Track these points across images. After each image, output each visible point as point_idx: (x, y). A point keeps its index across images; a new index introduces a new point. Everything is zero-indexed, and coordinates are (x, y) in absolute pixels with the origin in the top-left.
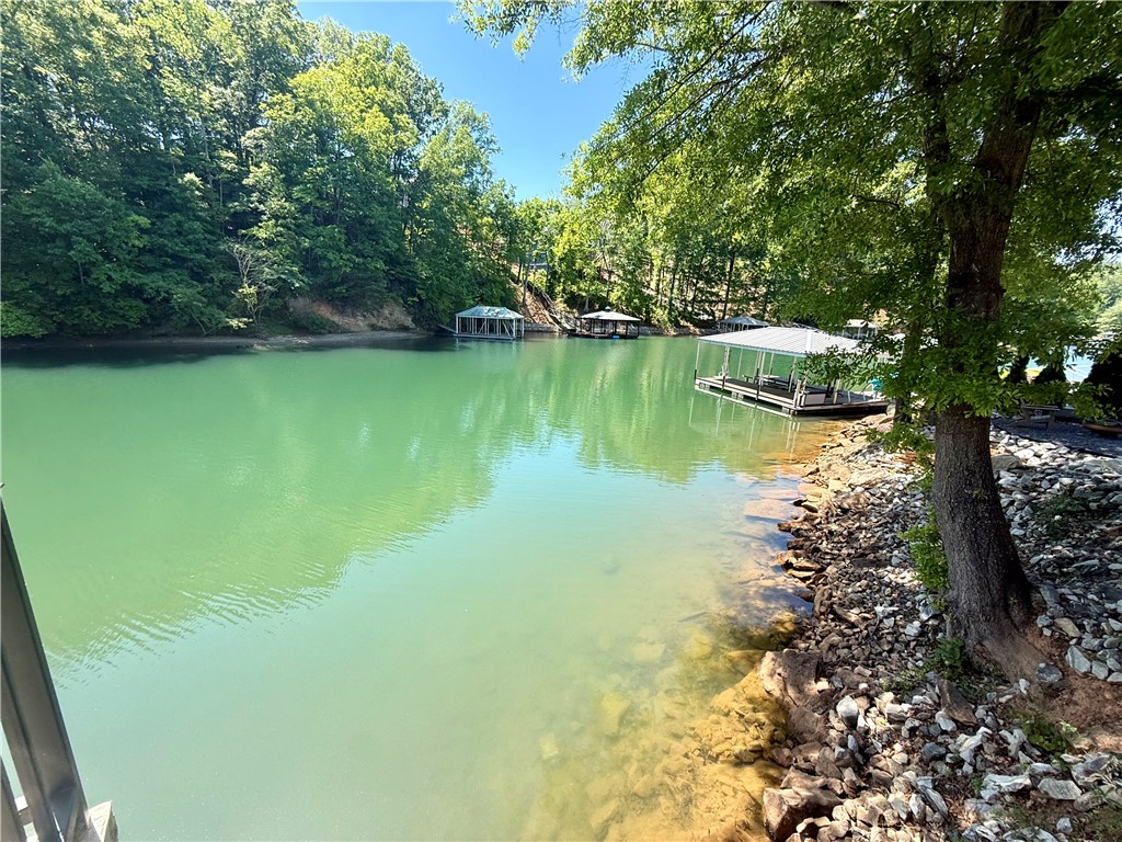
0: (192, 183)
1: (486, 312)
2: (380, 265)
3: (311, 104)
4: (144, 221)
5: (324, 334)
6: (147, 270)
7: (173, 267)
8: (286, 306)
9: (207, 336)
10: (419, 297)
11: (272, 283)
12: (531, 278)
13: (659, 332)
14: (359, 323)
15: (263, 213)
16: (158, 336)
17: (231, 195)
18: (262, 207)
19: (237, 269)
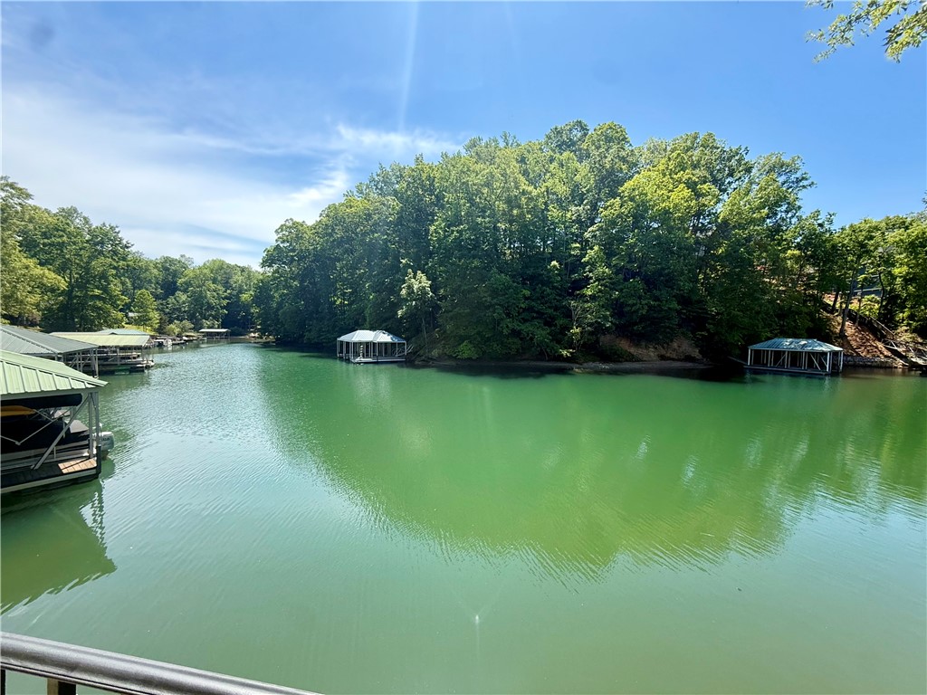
0: (555, 266)
1: (788, 344)
2: (674, 305)
3: (632, 199)
4: (527, 293)
5: (621, 362)
6: (525, 321)
7: (537, 318)
8: (597, 341)
9: (548, 361)
10: (708, 331)
11: (591, 325)
12: (854, 305)
14: (650, 353)
15: (591, 278)
16: (524, 360)
17: (573, 272)
18: (591, 275)
19: (571, 317)
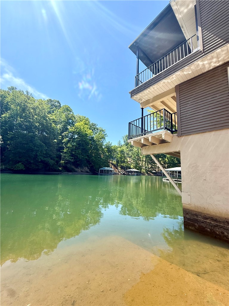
1: (106, 168)
4: (46, 148)
9: (51, 172)
11: (67, 160)
12: (113, 162)
13: (143, 174)
14: (79, 170)
19: (61, 158)
